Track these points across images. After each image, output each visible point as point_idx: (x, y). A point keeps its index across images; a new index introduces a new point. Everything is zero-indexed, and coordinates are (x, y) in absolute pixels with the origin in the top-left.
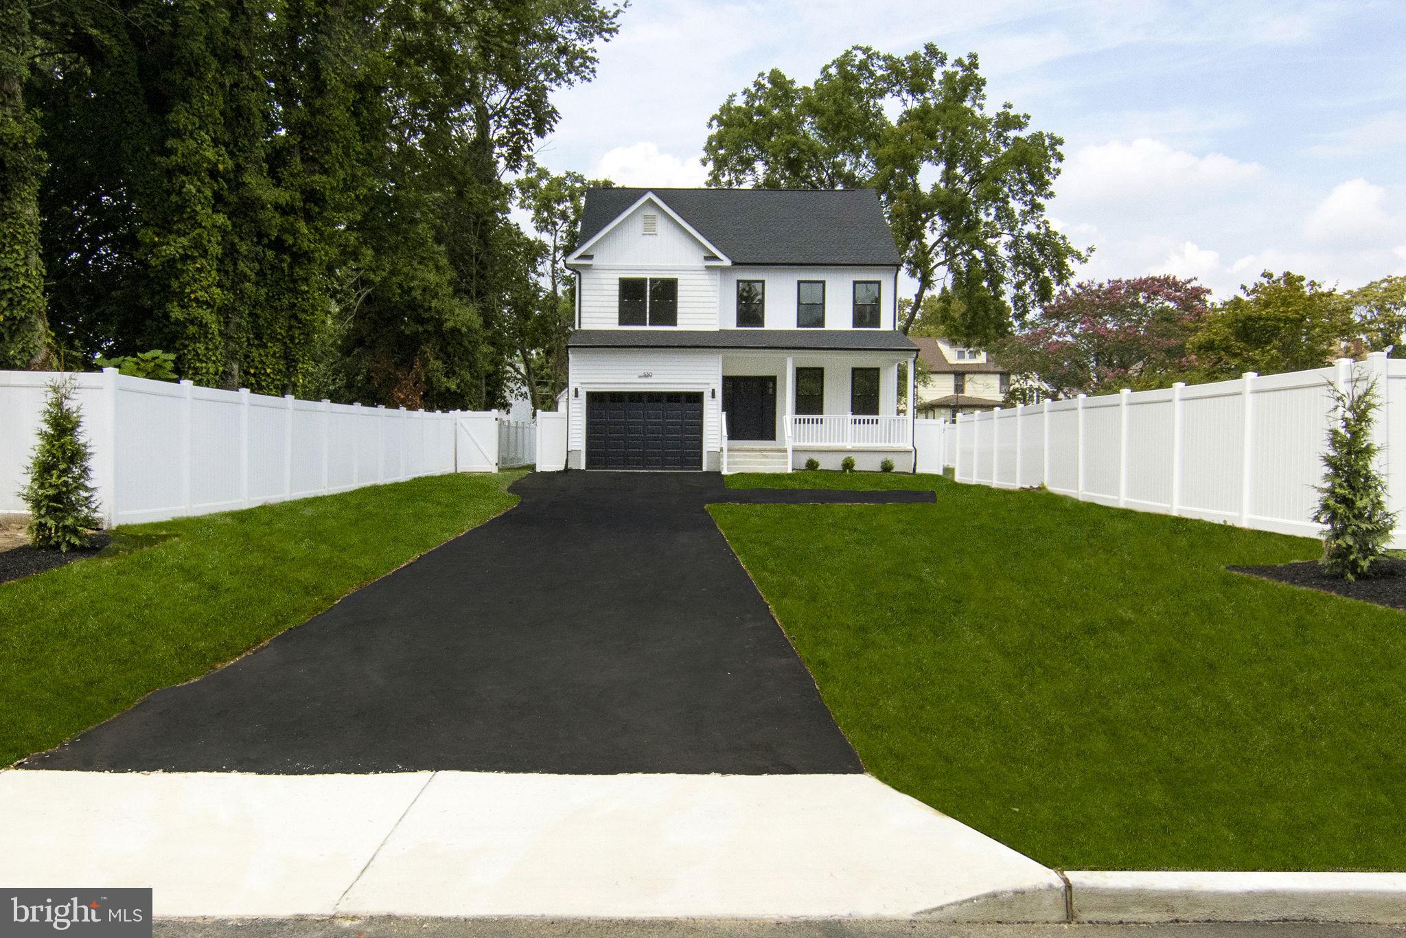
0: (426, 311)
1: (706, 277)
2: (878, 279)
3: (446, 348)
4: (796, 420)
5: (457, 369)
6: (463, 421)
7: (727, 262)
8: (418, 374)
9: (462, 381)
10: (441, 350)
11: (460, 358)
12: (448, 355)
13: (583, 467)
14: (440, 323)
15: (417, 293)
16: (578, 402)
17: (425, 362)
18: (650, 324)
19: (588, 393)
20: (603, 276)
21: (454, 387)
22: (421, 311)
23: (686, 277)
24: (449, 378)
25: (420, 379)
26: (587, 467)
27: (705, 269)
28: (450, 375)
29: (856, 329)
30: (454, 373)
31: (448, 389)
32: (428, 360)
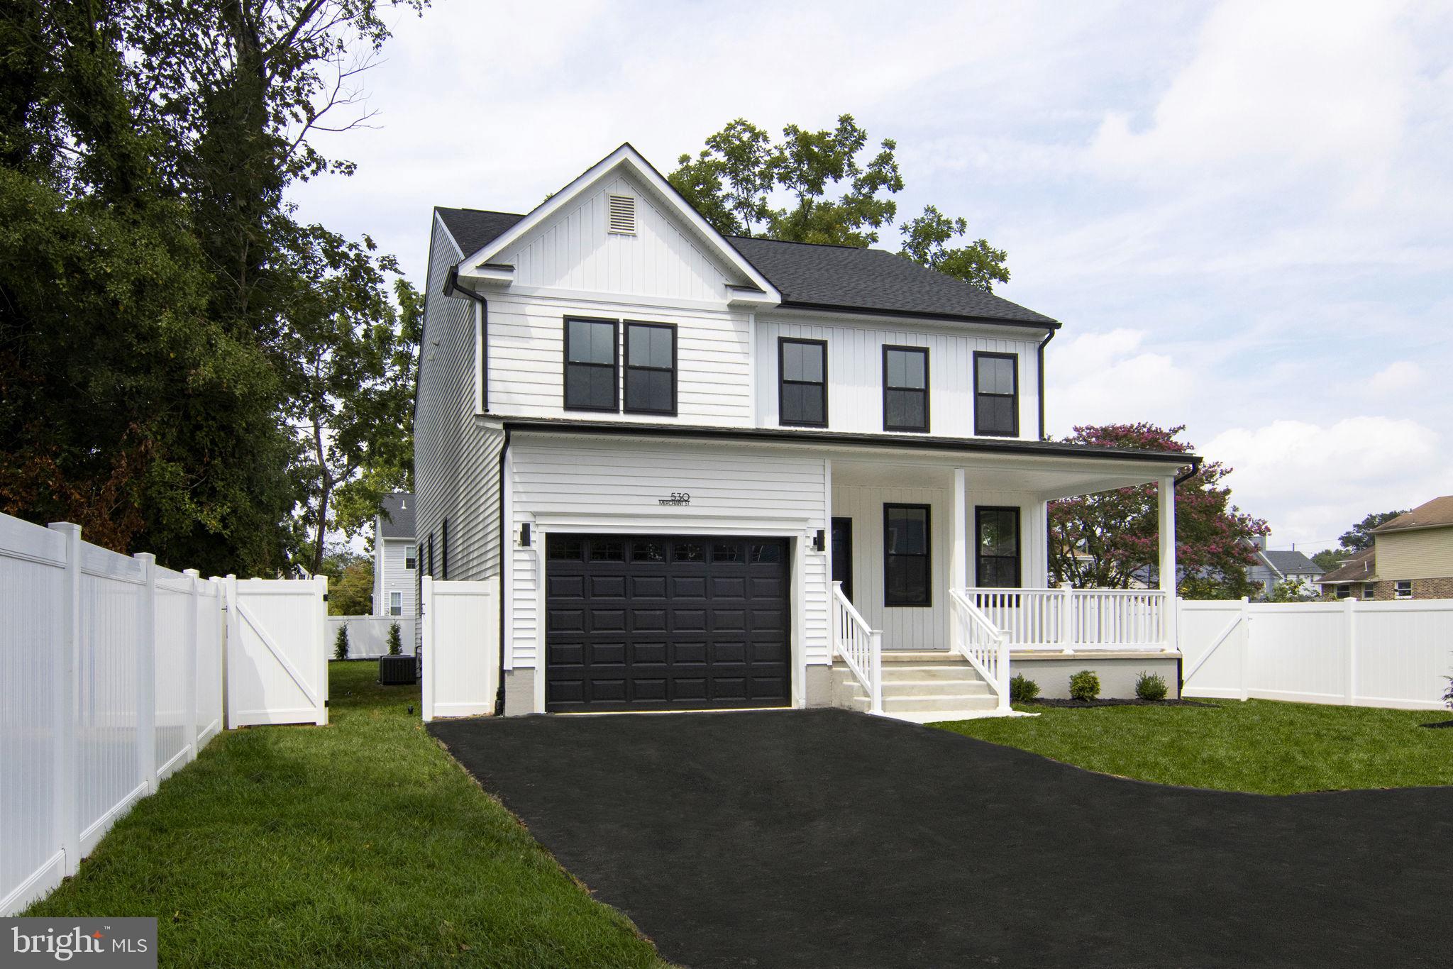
0: (142, 338)
1: (730, 325)
2: (1011, 350)
3: (193, 437)
4: (979, 596)
5: (219, 485)
6: (244, 604)
7: (773, 297)
8: (122, 493)
9: (234, 511)
10: (179, 440)
11: (224, 461)
12: (197, 452)
13: (540, 707)
14: (178, 371)
15: (120, 290)
16: (525, 556)
17: (140, 464)
18: (628, 411)
19: (550, 537)
20: (529, 310)
21: (213, 525)
22: (130, 338)
23: (692, 322)
24: (201, 504)
25: (127, 505)
26: (548, 708)
27: (727, 309)
28: (204, 499)
29: (979, 437)
30: (213, 493)
31: (200, 527)
32: (146, 458)
